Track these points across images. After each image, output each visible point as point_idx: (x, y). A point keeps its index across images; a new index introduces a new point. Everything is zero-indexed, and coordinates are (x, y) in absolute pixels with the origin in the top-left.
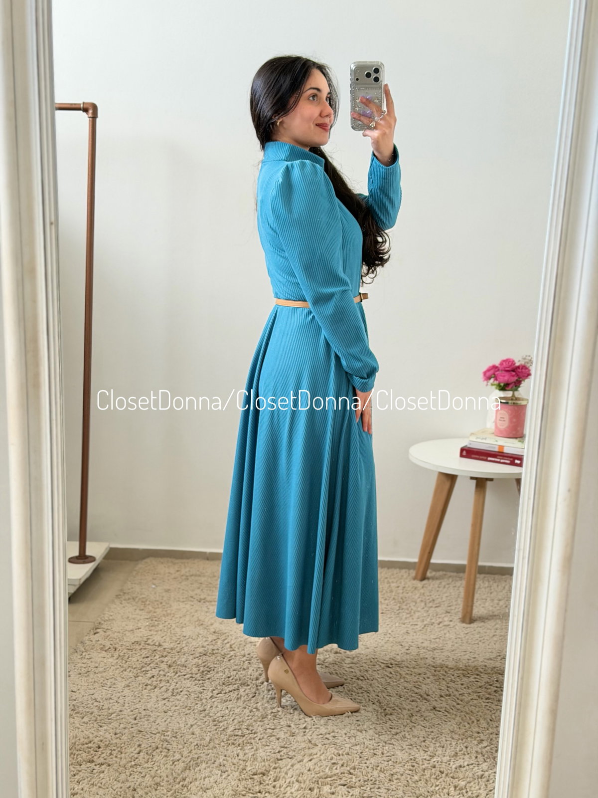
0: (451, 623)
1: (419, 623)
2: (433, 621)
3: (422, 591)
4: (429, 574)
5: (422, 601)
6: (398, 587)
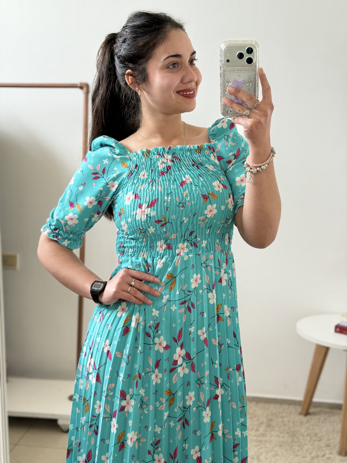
0: (331, 456)
1: (308, 456)
2: (318, 453)
3: (307, 425)
4: (311, 410)
5: (308, 435)
6: (289, 421)
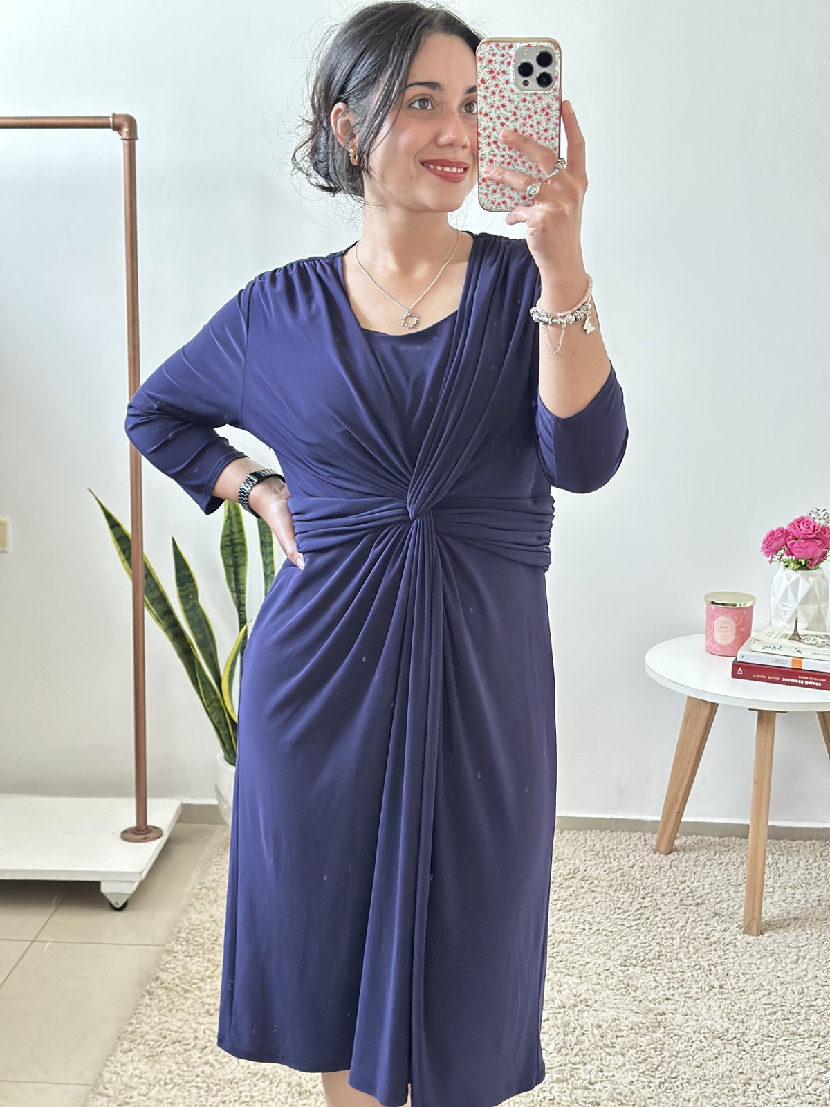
6: (631, 866)
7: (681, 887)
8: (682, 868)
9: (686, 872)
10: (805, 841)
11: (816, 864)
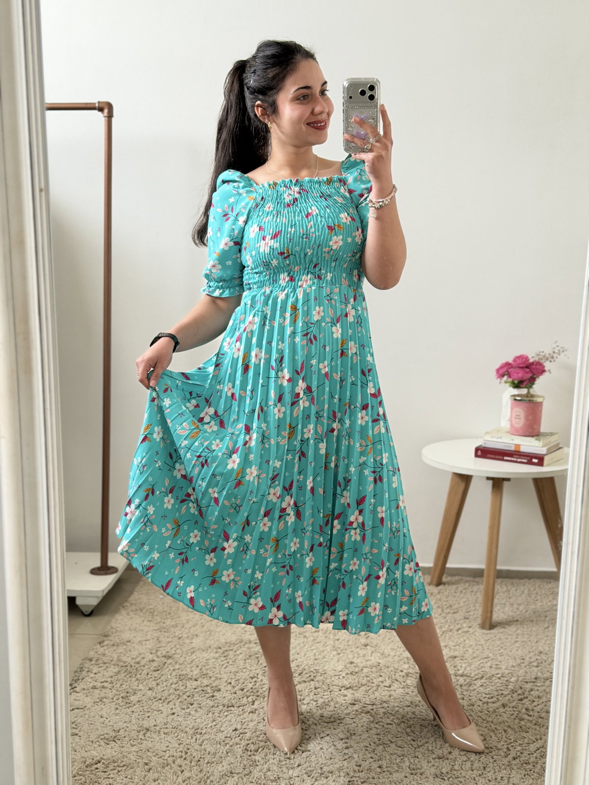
7: (445, 603)
8: (446, 593)
9: (449, 596)
10: (530, 579)
11: (535, 592)
